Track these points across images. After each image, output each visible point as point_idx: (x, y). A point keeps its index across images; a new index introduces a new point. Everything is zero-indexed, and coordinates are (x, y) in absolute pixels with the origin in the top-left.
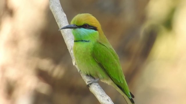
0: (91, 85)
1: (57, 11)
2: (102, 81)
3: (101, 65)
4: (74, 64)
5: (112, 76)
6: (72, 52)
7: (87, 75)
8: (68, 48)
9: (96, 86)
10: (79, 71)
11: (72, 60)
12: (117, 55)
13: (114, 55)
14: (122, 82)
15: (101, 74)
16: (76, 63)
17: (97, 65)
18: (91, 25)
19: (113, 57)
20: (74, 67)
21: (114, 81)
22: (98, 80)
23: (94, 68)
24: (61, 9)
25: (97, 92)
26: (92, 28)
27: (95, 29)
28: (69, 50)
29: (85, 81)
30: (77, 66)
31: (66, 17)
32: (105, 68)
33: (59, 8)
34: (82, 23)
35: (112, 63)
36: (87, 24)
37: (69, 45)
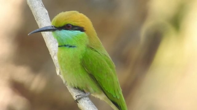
0: (80, 100)
1: (36, 6)
2: (92, 95)
3: (92, 76)
4: (58, 73)
5: (106, 90)
6: (55, 59)
7: (75, 88)
8: (50, 53)
9: (86, 101)
10: (64, 82)
11: (55, 68)
12: (113, 63)
13: (109, 63)
14: (118, 97)
15: (92, 87)
16: (61, 72)
17: (88, 76)
18: (76, 25)
19: (108, 66)
20: (59, 77)
21: (108, 96)
22: (89, 94)
23: (84, 80)
24: (42, 4)
25: (87, 108)
26: (76, 28)
27: (81, 29)
28: (52, 56)
29: (72, 94)
30: (62, 77)
31: (48, 14)
32: (97, 80)
33: (39, 3)
34: (62, 24)
35: (107, 74)
36: (69, 24)
37: (52, 49)
